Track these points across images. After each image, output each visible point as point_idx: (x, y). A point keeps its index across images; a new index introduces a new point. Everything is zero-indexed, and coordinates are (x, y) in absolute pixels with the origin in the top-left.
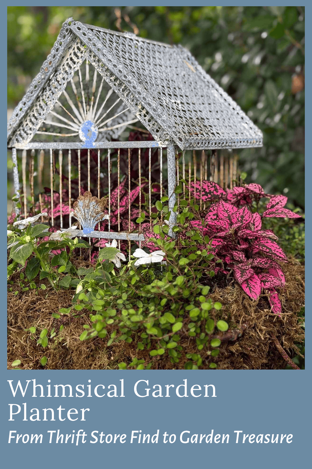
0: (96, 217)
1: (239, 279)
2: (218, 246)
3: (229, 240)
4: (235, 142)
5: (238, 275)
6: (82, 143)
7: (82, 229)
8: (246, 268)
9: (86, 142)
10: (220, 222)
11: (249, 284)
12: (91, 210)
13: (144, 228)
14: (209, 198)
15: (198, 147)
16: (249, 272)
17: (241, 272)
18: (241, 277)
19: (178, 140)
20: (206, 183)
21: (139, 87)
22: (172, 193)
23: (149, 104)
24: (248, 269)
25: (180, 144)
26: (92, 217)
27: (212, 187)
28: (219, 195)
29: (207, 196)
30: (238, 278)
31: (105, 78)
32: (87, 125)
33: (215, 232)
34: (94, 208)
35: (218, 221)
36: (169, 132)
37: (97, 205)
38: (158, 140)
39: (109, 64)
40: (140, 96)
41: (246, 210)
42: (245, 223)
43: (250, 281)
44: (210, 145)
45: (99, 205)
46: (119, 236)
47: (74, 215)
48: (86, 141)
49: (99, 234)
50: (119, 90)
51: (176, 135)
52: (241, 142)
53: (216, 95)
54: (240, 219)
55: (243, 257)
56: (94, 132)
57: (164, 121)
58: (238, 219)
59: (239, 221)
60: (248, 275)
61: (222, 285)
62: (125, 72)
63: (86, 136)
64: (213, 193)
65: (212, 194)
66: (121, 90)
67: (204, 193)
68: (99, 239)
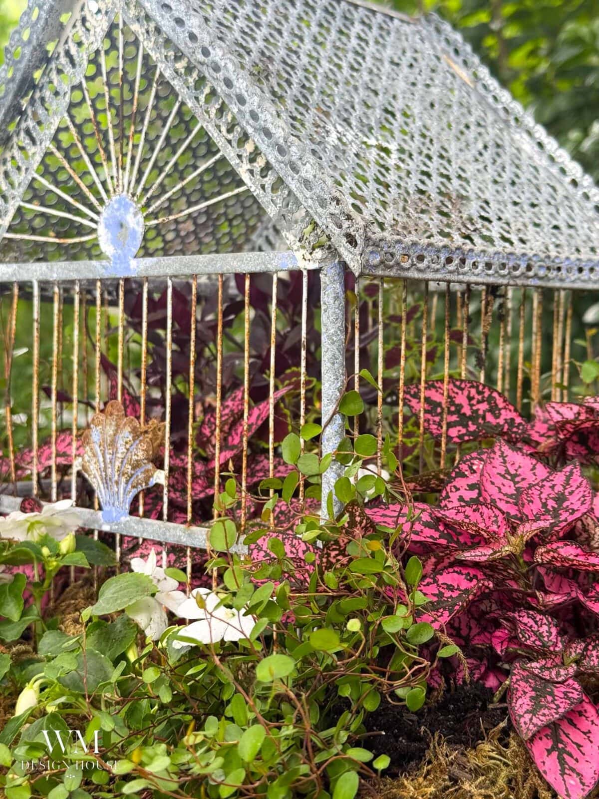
0: (132, 475)
1: (522, 720)
2: (466, 591)
3: (505, 574)
4: (559, 269)
5: (522, 705)
6: (104, 263)
7: (100, 509)
8: (558, 675)
9: (115, 258)
10: (482, 515)
11: (564, 738)
12: (119, 455)
13: (281, 512)
14: (469, 433)
15: (419, 270)
16: (565, 694)
17: (533, 694)
18: (533, 712)
19: (344, 240)
20: (462, 389)
21: (241, 81)
22: (331, 413)
23: (268, 133)
24: (563, 683)
25: (351, 256)
26: (123, 475)
27: (483, 401)
28: (503, 426)
29: (466, 426)
30: (521, 716)
31: (161, 67)
32: (118, 209)
33: (466, 543)
34: (128, 450)
35: (474, 511)
36: (320, 217)
37: (137, 442)
38: (295, 247)
39: (162, 16)
40: (242, 108)
41: (574, 477)
42: (566, 520)
43: (566, 727)
44: (466, 269)
45: (141, 441)
46: (189, 535)
47: (83, 466)
48: (114, 256)
49: (140, 528)
50: (197, 98)
51: (340, 227)
52: (580, 270)
53: (528, 146)
54: (551, 504)
55: (551, 633)
56: (134, 229)
57: (307, 183)
58: (545, 505)
59: (548, 511)
60: (558, 707)
61: (466, 733)
62: (205, 38)
63: (115, 242)
64: (484, 418)
65: (481, 421)
66: (202, 98)
67: (454, 418)
68: (141, 541)
